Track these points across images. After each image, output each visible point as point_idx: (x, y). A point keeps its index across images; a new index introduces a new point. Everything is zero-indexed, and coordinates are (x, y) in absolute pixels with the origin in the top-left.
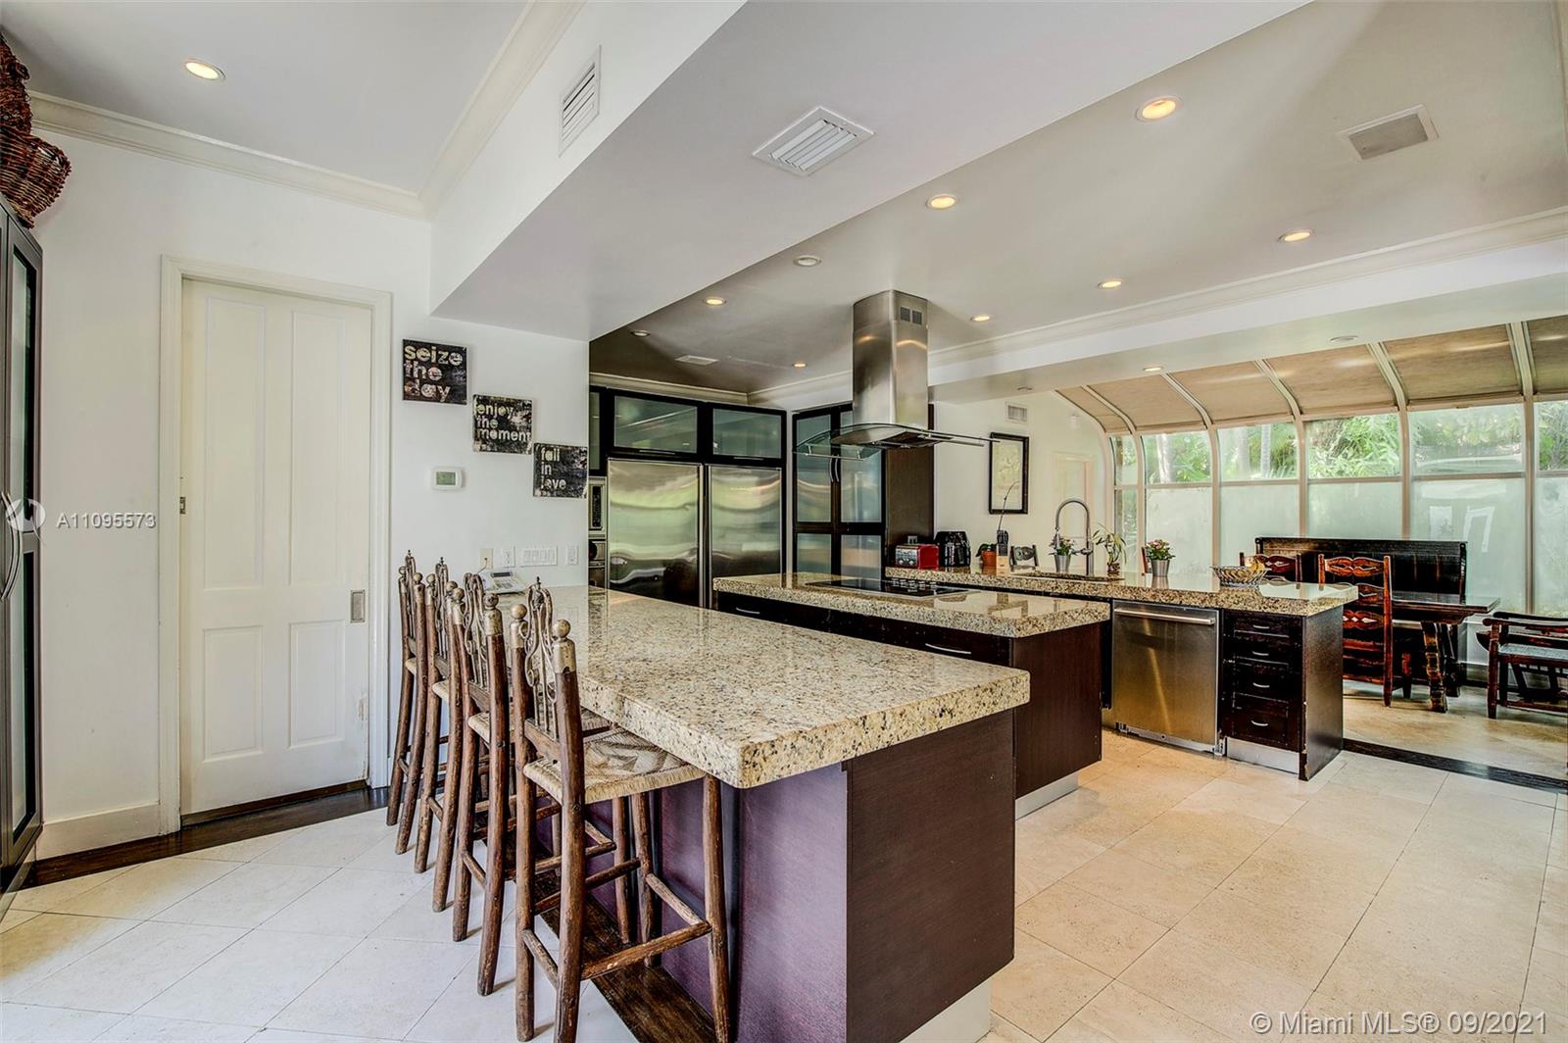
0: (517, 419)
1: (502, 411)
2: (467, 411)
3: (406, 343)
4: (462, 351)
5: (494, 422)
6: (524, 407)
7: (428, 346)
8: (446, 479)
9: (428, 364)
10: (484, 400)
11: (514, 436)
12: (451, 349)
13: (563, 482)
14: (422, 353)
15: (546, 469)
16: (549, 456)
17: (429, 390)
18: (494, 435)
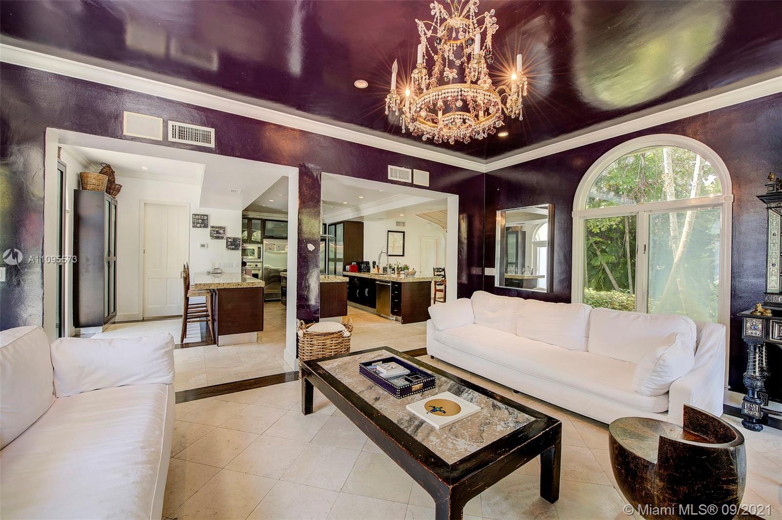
0: (221, 231)
1: (217, 229)
2: (208, 230)
3: (193, 215)
4: (207, 216)
5: (215, 232)
6: (224, 228)
7: (198, 215)
8: (203, 246)
9: (199, 219)
10: (212, 227)
11: (220, 235)
12: (204, 215)
13: (234, 246)
14: (197, 217)
15: (229, 243)
16: (230, 240)
17: (198, 225)
18: (215, 235)
